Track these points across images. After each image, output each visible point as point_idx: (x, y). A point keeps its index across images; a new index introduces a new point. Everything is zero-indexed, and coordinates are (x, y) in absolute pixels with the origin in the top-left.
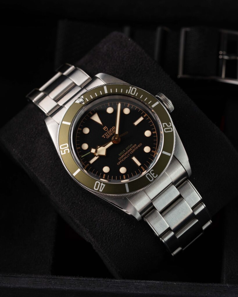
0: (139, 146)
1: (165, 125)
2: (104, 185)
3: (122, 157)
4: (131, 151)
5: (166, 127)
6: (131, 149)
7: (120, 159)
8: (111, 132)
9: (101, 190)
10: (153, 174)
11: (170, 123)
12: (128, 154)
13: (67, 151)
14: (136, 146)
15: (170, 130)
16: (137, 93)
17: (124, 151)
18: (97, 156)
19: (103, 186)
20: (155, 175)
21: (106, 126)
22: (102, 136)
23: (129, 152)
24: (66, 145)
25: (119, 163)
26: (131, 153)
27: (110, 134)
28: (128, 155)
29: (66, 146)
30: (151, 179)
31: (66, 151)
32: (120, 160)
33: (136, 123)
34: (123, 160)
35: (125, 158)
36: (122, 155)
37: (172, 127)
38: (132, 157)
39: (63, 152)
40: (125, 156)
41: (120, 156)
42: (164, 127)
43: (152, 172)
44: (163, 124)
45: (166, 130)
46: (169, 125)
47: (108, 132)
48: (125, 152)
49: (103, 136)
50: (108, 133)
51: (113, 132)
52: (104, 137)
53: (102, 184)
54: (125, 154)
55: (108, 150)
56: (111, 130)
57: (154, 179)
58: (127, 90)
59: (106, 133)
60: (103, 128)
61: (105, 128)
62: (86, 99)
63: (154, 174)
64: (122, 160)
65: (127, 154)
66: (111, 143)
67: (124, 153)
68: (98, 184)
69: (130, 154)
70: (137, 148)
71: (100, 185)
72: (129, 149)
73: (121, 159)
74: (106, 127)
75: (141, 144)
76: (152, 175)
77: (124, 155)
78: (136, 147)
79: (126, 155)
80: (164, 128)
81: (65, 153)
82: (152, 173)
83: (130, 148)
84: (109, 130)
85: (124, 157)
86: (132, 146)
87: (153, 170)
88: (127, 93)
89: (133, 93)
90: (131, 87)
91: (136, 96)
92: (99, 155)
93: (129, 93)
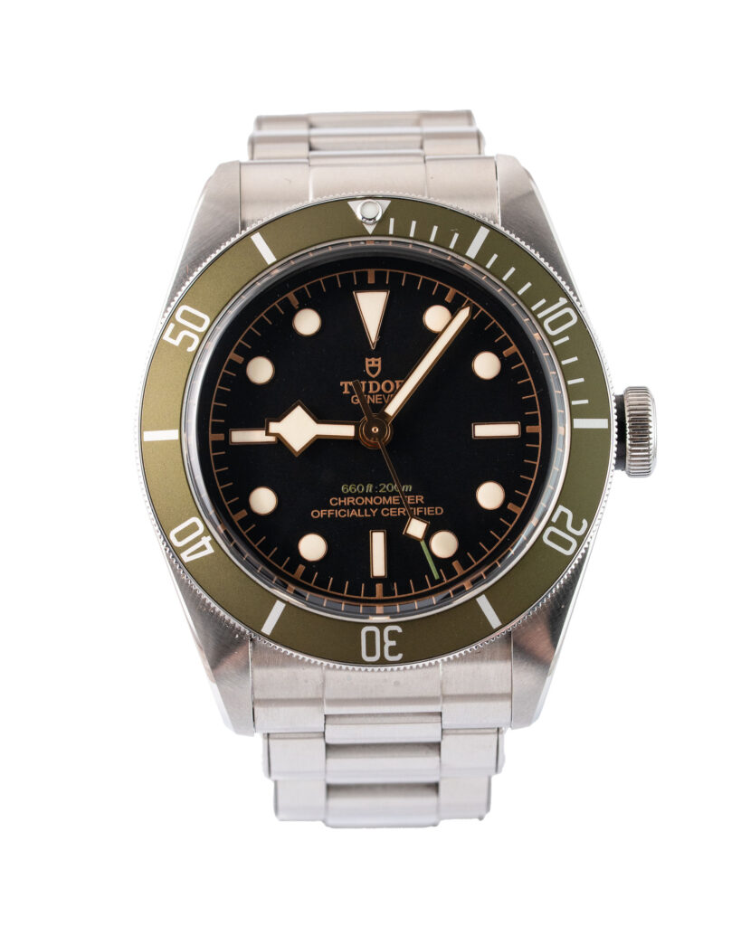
0: (429, 511)
1: (564, 516)
2: (210, 550)
3: (347, 501)
4: (390, 506)
5: (561, 523)
6: (393, 500)
7: (334, 502)
8: (381, 392)
9: (189, 555)
10: (389, 643)
11: (585, 522)
12: (374, 507)
13: (187, 341)
14: (419, 504)
15: (567, 545)
16: (567, 339)
17: (370, 488)
18: (268, 434)
19: (204, 548)
20: (393, 651)
21: (379, 360)
22: (341, 384)
23: (382, 506)
24: (203, 321)
25: (322, 513)
26: (385, 512)
27: (371, 395)
28: (369, 513)
29: (200, 321)
30: (371, 652)
31: (185, 337)
32: (332, 508)
33: (482, 431)
34: (342, 513)
35: (354, 513)
36: (350, 495)
37: (579, 540)
38: (378, 529)
39: (174, 335)
40: (356, 507)
41: (343, 496)
42: (554, 519)
43: (392, 635)
44: (561, 508)
45: (553, 537)
46: (577, 525)
47: (371, 383)
48: (369, 495)
49: (345, 384)
50: (367, 386)
51: (386, 395)
52: (346, 392)
53: (206, 541)
54: (366, 500)
55: (319, 444)
56: (388, 386)
57: (382, 662)
58: (543, 301)
59: (363, 383)
60: (367, 360)
61: (373, 363)
62: (392, 220)
63: (393, 643)
64: (338, 513)
65: (369, 507)
66: (347, 431)
67: (364, 494)
68: (194, 528)
69: (378, 513)
70: (418, 511)
71: (198, 539)
72: (387, 495)
73: (338, 508)
74: (379, 365)
75: (439, 511)
76: (383, 643)
77: (360, 501)
78: (416, 506)
79: (363, 508)
80: (549, 523)
81: (177, 342)
82: (390, 639)
83: (394, 493)
84: (380, 379)
85: (351, 507)
86: (405, 494)
87: (399, 630)
88: (534, 308)
89: (554, 325)
90: (563, 301)
91: (556, 343)
92: (278, 436)
93: (540, 316)
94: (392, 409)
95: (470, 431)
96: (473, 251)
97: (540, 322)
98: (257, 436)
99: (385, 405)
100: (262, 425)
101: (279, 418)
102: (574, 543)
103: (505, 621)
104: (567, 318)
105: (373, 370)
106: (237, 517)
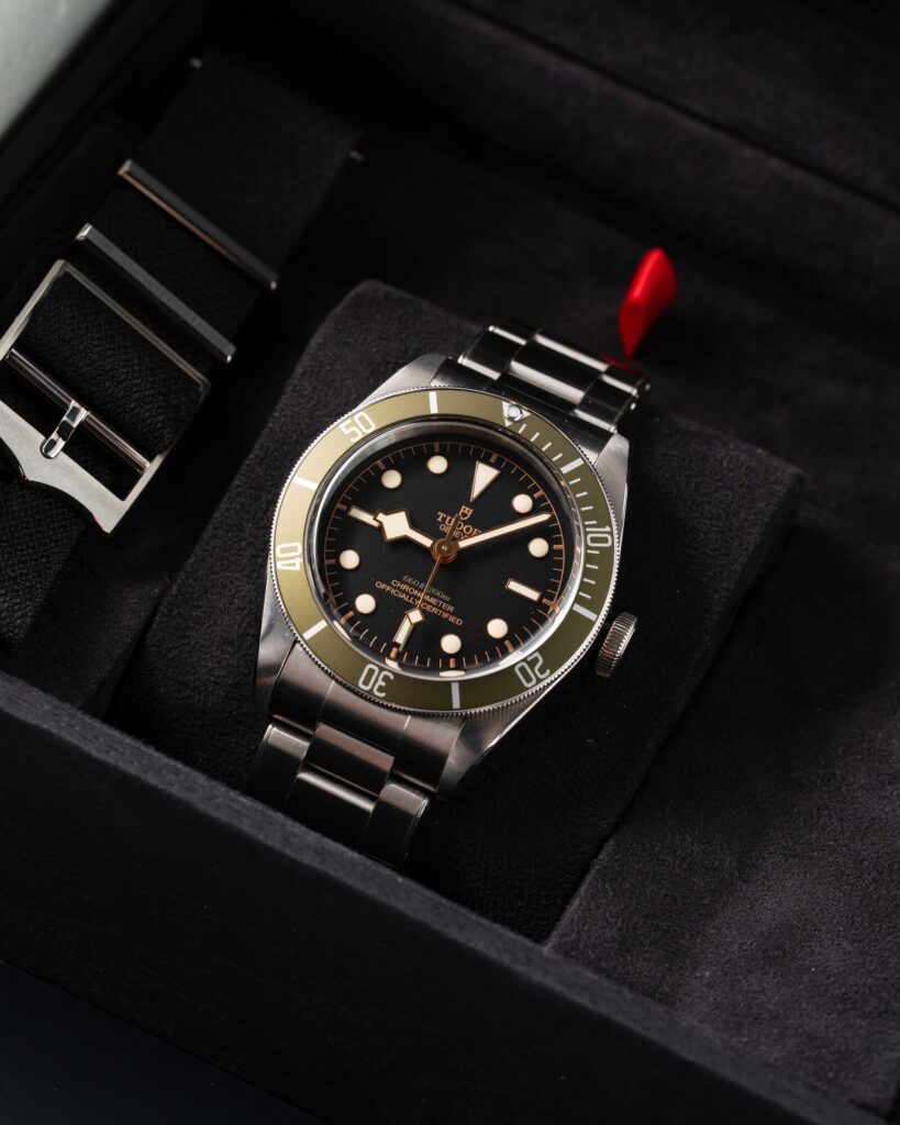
0: (452, 619)
1: (536, 660)
2: (297, 568)
3: (404, 587)
5: (532, 663)
6: (433, 601)
7: (395, 583)
8: (462, 531)
10: (381, 683)
11: (548, 671)
12: (419, 599)
13: (354, 434)
14: (449, 612)
15: (529, 679)
16: (598, 552)
17: (422, 585)
18: (375, 519)
19: (294, 565)
20: (381, 689)
21: (471, 510)
22: (439, 513)
23: (424, 601)
24: (370, 427)
25: (383, 586)
26: (424, 606)
27: (455, 529)
28: (414, 601)
29: (368, 426)
30: (365, 683)
31: (354, 432)
32: (392, 586)
33: (514, 586)
34: (396, 593)
35: (404, 596)
36: (407, 583)
37: (539, 681)
39: (347, 427)
40: (407, 593)
41: (402, 582)
42: (529, 659)
43: (386, 679)
44: (537, 654)
45: (522, 670)
46: (542, 670)
48: (419, 590)
49: (442, 515)
51: (464, 534)
52: (439, 519)
53: (298, 561)
54: (415, 592)
55: (404, 542)
56: (468, 530)
57: (370, 692)
58: (595, 522)
60: (463, 507)
61: (466, 510)
62: (524, 426)
63: (383, 684)
64: (393, 591)
65: (416, 597)
66: (427, 542)
67: (417, 588)
68: (295, 549)
69: (420, 604)
70: (445, 615)
71: (293, 558)
72: (431, 596)
73: (395, 588)
74: (469, 514)
75: (459, 622)
76: (376, 681)
77: (412, 591)
78: (446, 611)
79: (411, 596)
80: (524, 660)
81: (346, 432)
82: (383, 680)
83: (435, 597)
84: (465, 523)
85: (404, 592)
86: (443, 600)
87: (392, 677)
88: (586, 523)
89: (593, 540)
90: (608, 529)
91: (589, 551)
92: (381, 523)
93: (588, 530)
94: (463, 544)
95: (506, 582)
96: (565, 469)
97: (586, 533)
98: (367, 518)
99: (460, 539)
100: (374, 513)
101: (387, 513)
102: (534, 681)
103: (463, 706)
104: (605, 540)
105: (464, 515)
106: (327, 562)
